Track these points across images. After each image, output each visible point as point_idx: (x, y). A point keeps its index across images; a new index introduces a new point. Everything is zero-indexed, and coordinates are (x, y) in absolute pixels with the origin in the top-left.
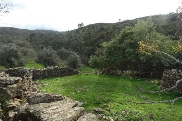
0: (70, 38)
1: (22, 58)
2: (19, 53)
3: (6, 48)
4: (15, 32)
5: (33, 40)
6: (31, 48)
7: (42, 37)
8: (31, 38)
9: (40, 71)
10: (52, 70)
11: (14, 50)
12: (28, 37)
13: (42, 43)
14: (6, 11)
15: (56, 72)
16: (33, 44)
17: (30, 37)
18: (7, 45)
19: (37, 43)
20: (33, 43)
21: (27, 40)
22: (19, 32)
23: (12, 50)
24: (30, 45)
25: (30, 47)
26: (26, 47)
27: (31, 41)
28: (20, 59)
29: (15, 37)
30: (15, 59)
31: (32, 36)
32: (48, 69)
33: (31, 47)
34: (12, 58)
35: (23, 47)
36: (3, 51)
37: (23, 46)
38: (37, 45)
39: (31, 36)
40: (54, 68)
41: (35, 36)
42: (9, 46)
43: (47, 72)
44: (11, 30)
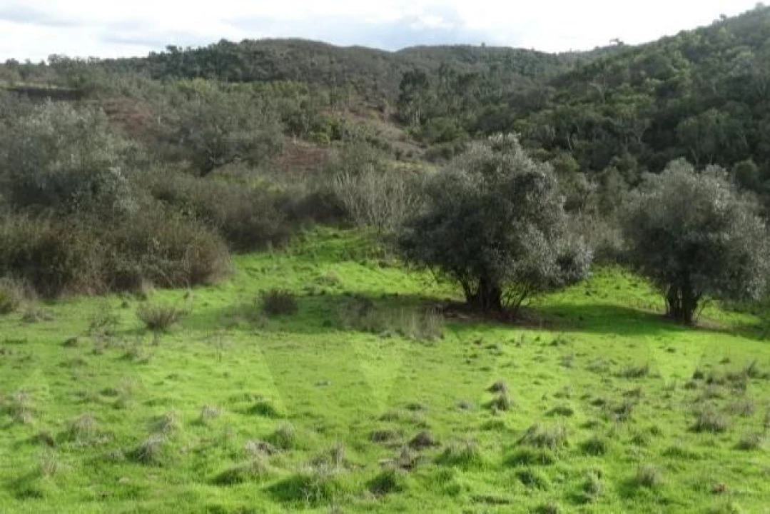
0: (662, 93)
4: (313, 64)
7: (461, 94)
8: (403, 100)
16: (415, 136)
17: (397, 92)
19: (439, 128)
20: (415, 129)
21: (381, 109)
22: (331, 63)
24: (402, 139)
27: (401, 119)
31: (408, 87)
39: (403, 84)
44: (290, 57)
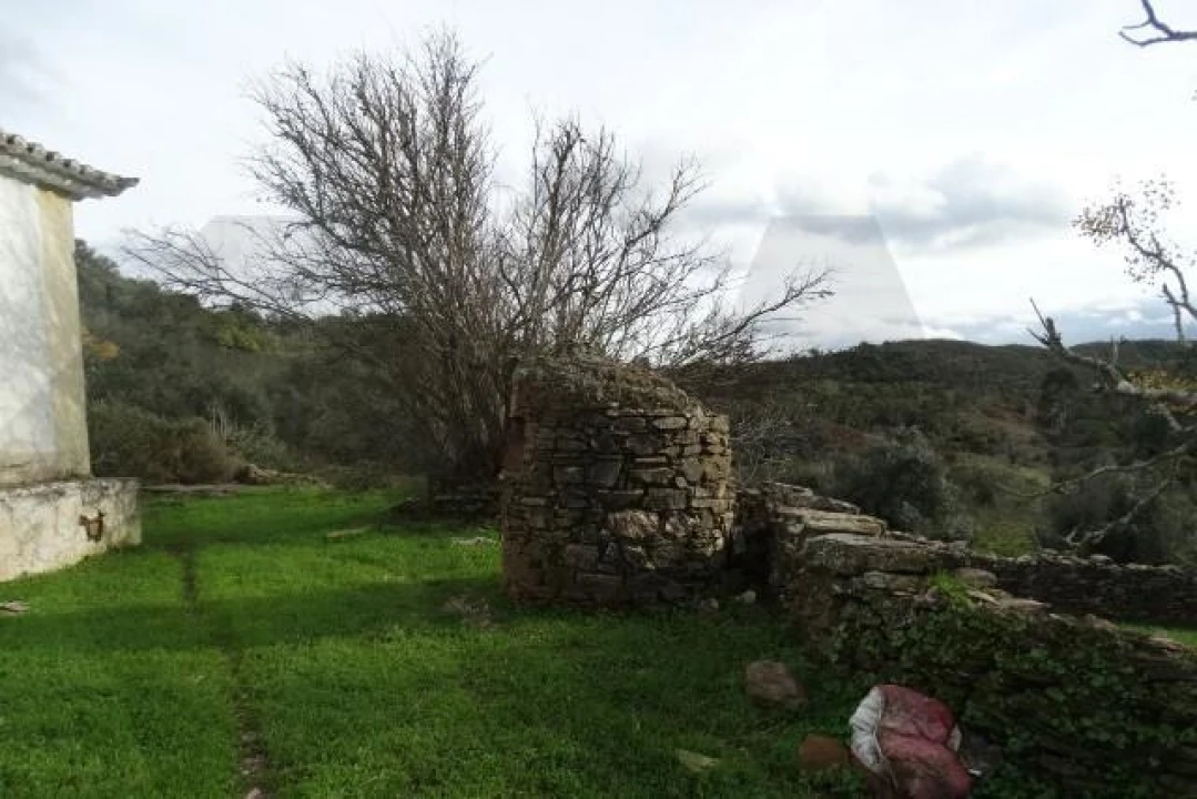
1: (958, 511)
2: (944, 481)
3: (883, 452)
4: (954, 365)
5: (1057, 416)
6: (1038, 464)
8: (1046, 401)
9: (995, 566)
10: (1066, 569)
11: (915, 461)
12: (1026, 396)
13: (1121, 436)
14: (822, 294)
15: (1092, 591)
16: (1053, 440)
17: (1040, 391)
18: (889, 436)
19: (1083, 431)
20: (1055, 432)
21: (1021, 411)
22: (976, 362)
23: (909, 462)
24: (1033, 442)
25: (1031, 455)
26: (1005, 456)
27: (1043, 422)
28: (945, 513)
29: (950, 394)
30: (917, 514)
31: (1053, 387)
32: (1043, 563)
33: (1038, 459)
34: (906, 504)
35: (987, 458)
36: (867, 462)
37: (991, 453)
38: (1087, 443)
39: (1045, 385)
40: (1085, 562)
41: (1075, 386)
42: (895, 443)
43: (1032, 577)
44: (930, 358)
